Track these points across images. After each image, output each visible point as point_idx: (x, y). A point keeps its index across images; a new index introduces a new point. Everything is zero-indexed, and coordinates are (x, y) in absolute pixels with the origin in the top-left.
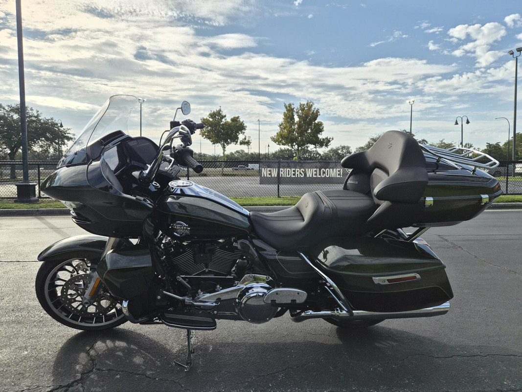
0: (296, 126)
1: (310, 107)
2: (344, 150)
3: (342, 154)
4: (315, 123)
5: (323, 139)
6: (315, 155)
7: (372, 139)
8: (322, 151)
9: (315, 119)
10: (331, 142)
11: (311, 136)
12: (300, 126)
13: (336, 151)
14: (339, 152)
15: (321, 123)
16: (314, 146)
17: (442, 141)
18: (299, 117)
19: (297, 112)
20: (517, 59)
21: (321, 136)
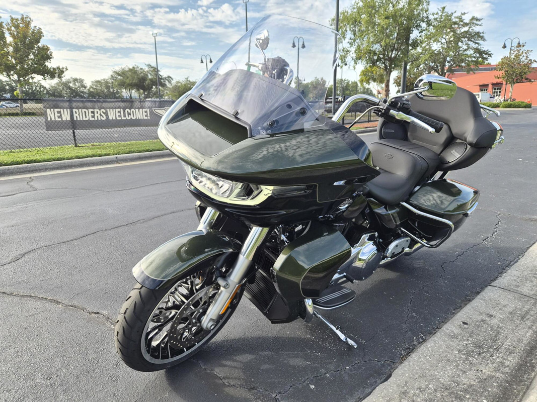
0: (11, 49)
1: (27, 24)
2: (76, 84)
3: (75, 88)
4: (39, 47)
5: (54, 69)
6: (38, 88)
7: (115, 72)
8: (48, 83)
9: (38, 41)
10: (65, 73)
11: (36, 64)
12: (16, 50)
13: (67, 85)
14: (71, 85)
15: (48, 47)
16: (42, 77)
17: (187, 79)
18: (12, 35)
19: (8, 29)
20: (246, 4)
21: (51, 64)
